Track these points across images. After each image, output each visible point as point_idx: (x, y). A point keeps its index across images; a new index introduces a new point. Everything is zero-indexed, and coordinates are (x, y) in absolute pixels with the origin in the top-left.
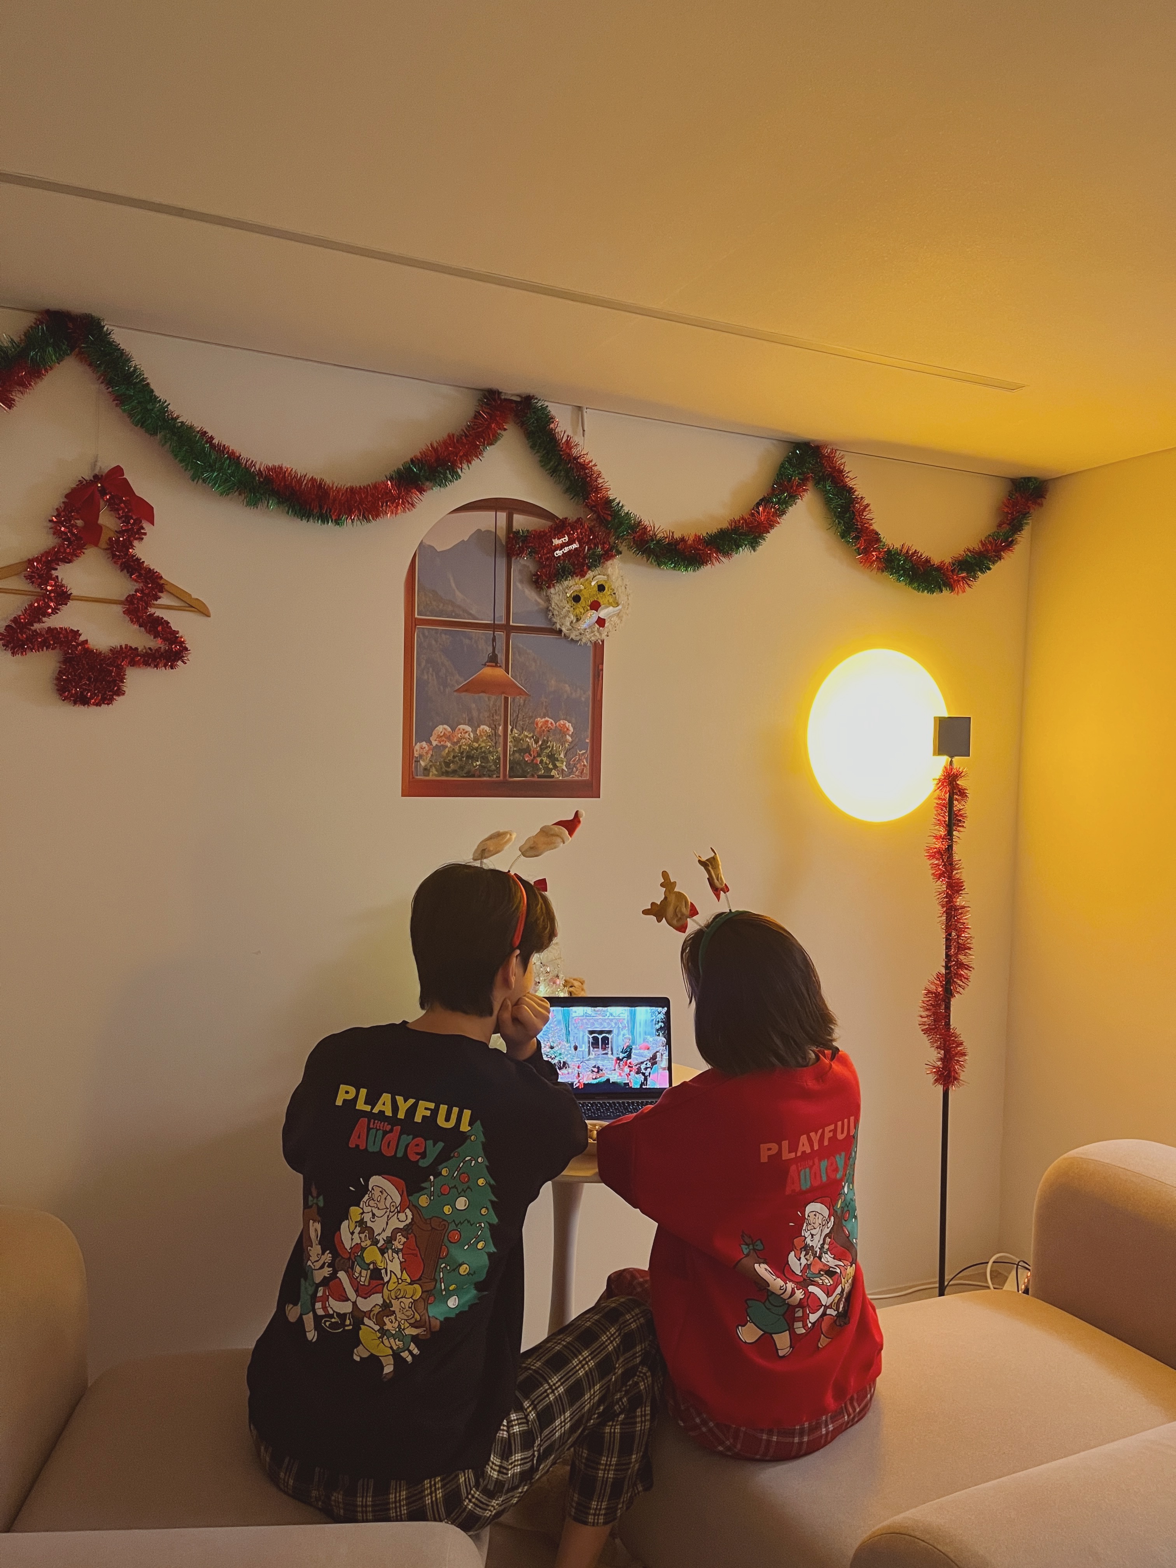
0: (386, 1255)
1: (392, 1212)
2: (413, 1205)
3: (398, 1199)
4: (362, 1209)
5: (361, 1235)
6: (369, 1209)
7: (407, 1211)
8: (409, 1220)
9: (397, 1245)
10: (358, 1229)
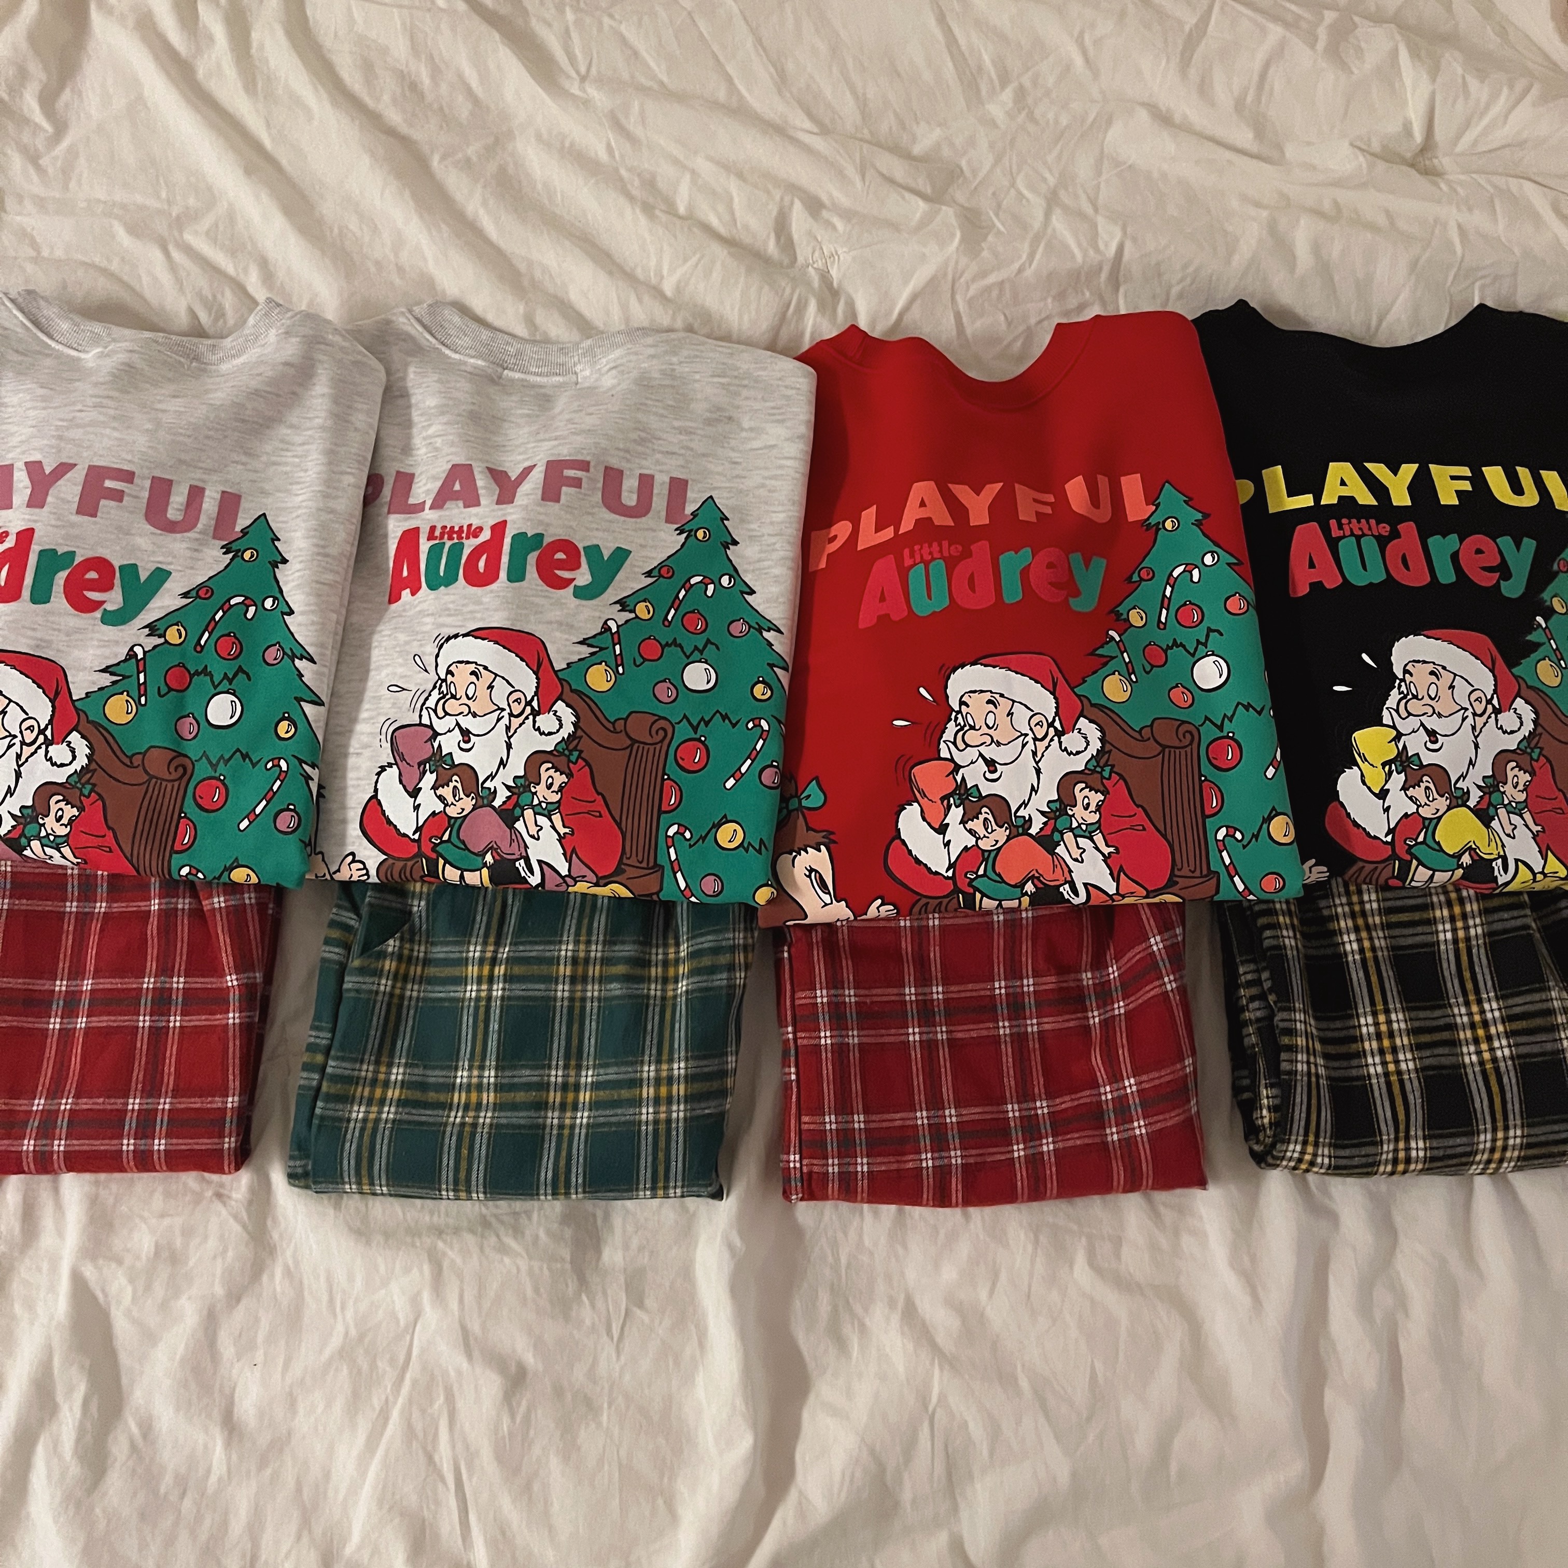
0: (1495, 824)
1: (1481, 715)
2: (1529, 687)
3: (1485, 680)
4: (1394, 727)
5: (1411, 792)
6: (1414, 722)
7: (1519, 703)
8: (1529, 726)
9: (1513, 793)
10: (1398, 779)
